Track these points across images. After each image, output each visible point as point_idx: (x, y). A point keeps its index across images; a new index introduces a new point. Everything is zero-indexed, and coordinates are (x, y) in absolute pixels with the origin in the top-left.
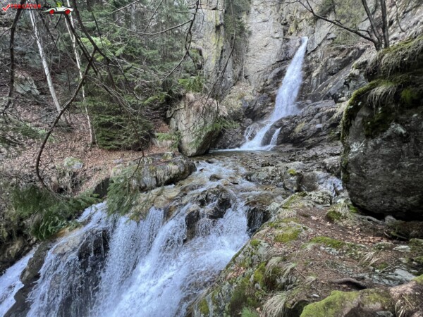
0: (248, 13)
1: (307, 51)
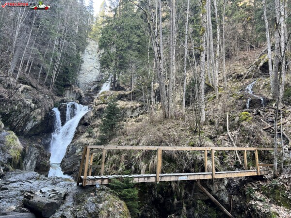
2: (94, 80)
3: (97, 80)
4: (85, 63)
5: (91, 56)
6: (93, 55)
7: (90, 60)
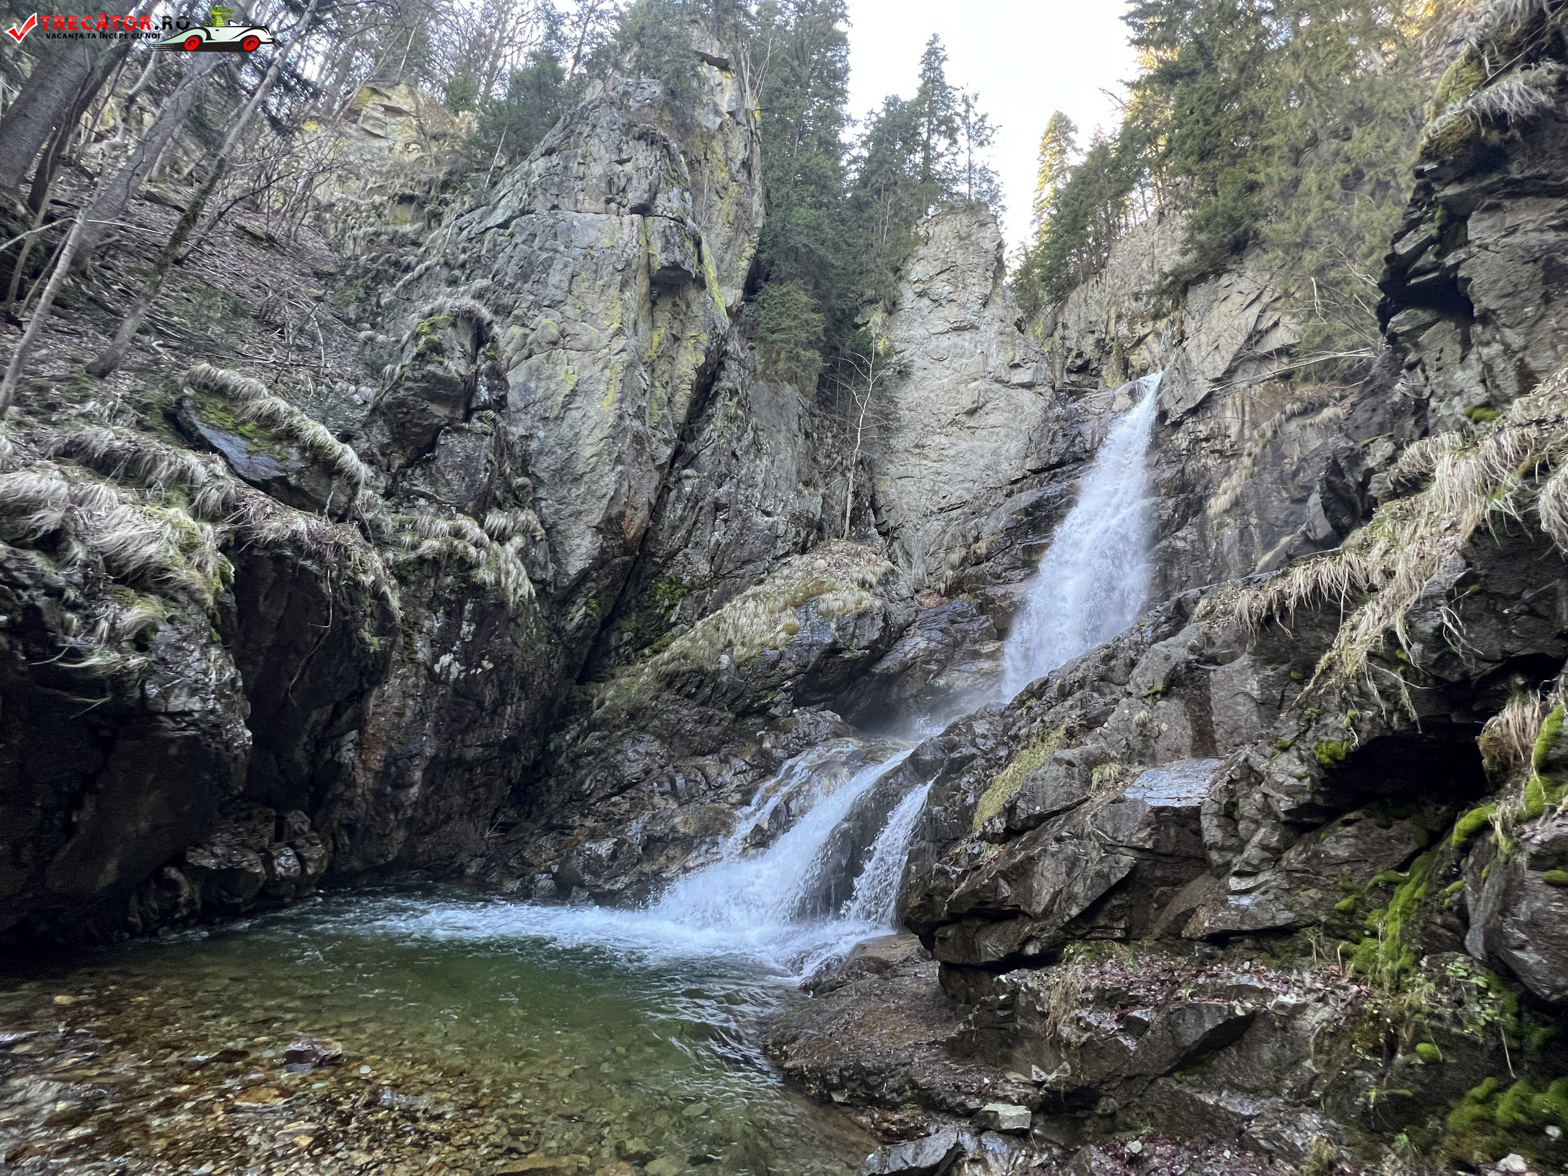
0: (893, 308)
1: (1163, 415)
2: (1010, 470)
3: (1031, 464)
4: (917, 375)
5: (952, 313)
6: (962, 297)
7: (945, 342)
